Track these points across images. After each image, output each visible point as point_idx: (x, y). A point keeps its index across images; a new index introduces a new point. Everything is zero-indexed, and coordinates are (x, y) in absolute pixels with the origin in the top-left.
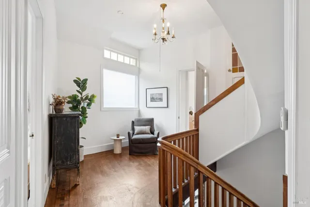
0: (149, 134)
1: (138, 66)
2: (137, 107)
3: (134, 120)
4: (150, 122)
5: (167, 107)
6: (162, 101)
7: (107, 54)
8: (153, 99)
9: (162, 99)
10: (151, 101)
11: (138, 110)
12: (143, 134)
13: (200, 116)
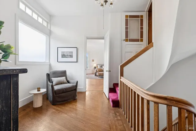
0: (67, 83)
1: (49, 28)
2: (48, 61)
3: (49, 73)
4: (64, 73)
5: (77, 62)
6: (72, 57)
7: (22, 6)
8: (63, 56)
9: (72, 56)
10: (62, 57)
11: (49, 64)
12: (62, 84)
13: (124, 68)
